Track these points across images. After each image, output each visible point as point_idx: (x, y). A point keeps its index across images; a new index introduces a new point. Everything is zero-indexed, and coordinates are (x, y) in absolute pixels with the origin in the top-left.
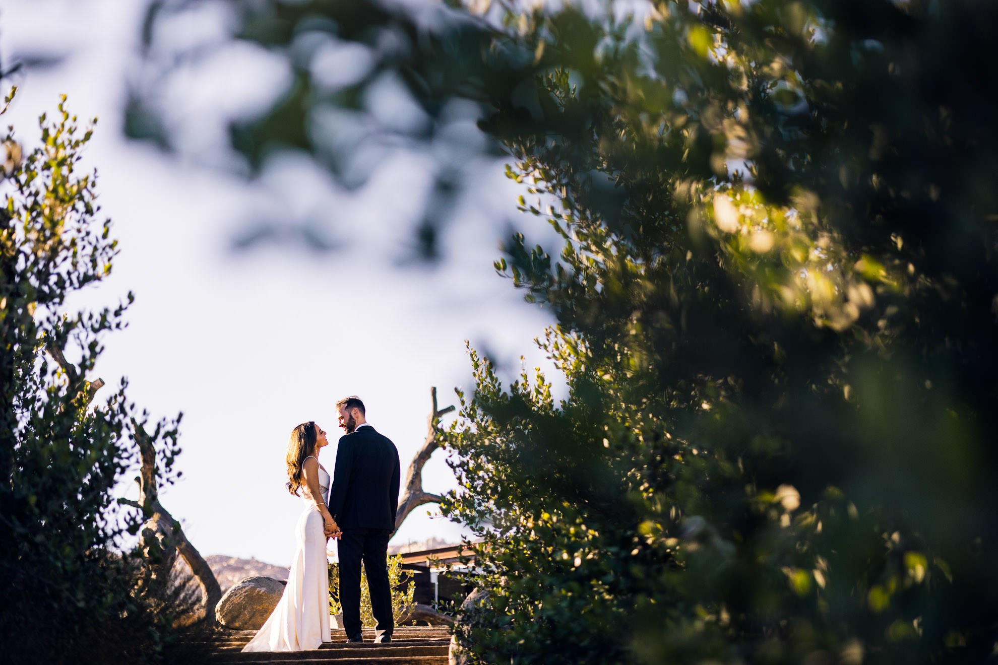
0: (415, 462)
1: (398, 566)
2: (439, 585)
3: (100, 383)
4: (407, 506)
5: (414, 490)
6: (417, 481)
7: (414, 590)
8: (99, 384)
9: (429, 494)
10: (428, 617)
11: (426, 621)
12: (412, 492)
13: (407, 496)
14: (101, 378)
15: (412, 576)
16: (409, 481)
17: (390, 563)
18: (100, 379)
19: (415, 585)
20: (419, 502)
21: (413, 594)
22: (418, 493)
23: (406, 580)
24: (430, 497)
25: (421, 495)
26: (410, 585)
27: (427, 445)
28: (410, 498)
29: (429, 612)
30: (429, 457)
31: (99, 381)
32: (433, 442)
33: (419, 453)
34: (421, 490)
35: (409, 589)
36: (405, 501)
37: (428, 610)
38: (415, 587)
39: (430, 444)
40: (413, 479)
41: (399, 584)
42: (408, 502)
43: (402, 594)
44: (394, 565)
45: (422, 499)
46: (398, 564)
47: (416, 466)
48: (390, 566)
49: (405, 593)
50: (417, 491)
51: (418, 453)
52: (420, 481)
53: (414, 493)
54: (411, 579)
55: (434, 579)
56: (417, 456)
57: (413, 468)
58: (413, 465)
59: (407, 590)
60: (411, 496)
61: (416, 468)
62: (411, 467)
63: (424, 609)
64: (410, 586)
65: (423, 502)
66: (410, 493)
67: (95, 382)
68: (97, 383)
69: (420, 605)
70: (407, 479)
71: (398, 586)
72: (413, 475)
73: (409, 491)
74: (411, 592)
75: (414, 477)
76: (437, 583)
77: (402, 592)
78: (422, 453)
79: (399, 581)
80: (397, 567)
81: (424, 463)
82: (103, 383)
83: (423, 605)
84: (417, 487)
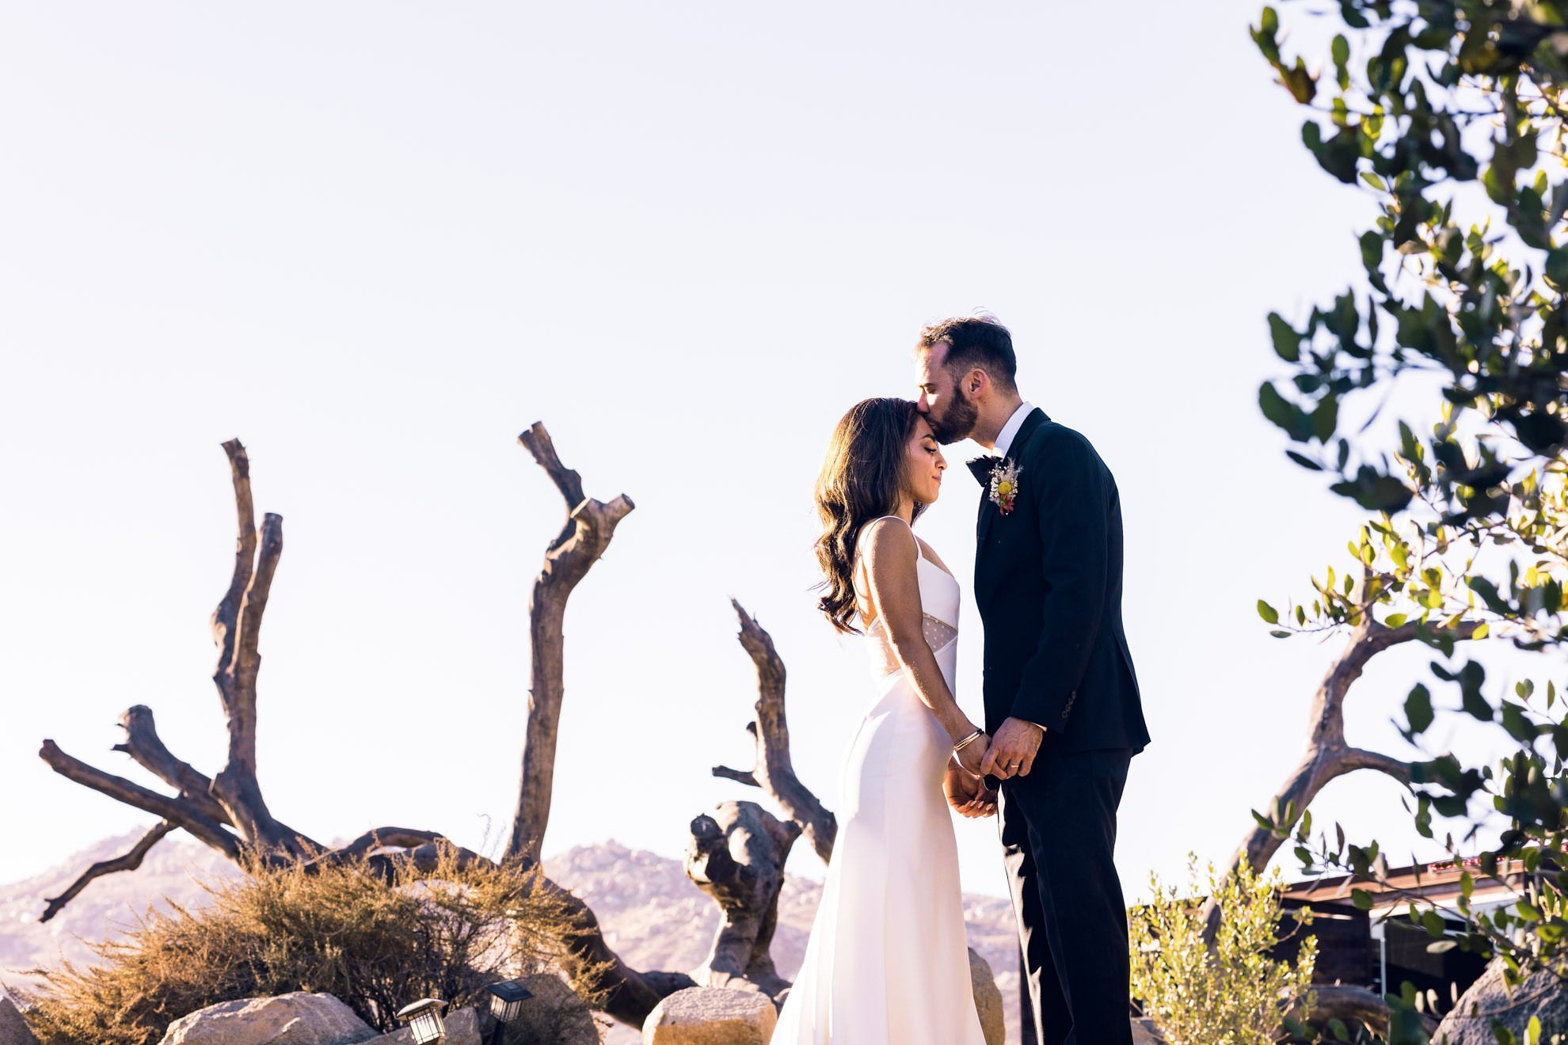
0: (1327, 683)
1: (1273, 898)
2: (1387, 944)
3: (625, 505)
4: (1313, 776)
5: (1326, 742)
6: (1333, 723)
7: (1313, 957)
8: (621, 506)
9: (1360, 750)
10: (1364, 1012)
11: (1362, 1020)
12: (1323, 746)
13: (1313, 754)
14: (627, 494)
15: (1309, 922)
16: (1315, 723)
17: (1253, 891)
18: (624, 496)
19: (1317, 947)
20: (1339, 768)
21: (1312, 969)
22: (1335, 748)
23: (1294, 933)
24: (1361, 757)
25: (1342, 752)
26: (1306, 945)
27: (1352, 646)
28: (1319, 760)
29: (1365, 1002)
30: (1359, 673)
31: (622, 501)
32: (1366, 639)
33: (1337, 664)
34: (1341, 742)
35: (1303, 956)
36: (1307, 764)
37: (1363, 996)
38: (1318, 952)
39: (1359, 645)
40: (1324, 718)
41: (1275, 941)
42: (1315, 769)
43: (1284, 967)
44: (1263, 895)
45: (1344, 761)
46: (1272, 893)
47: (1330, 692)
48: (1253, 897)
49: (1293, 965)
50: (1333, 744)
51: (1333, 663)
52: (1340, 723)
53: (1327, 749)
54: (1306, 931)
55: (1377, 932)
56: (1332, 672)
57: (1323, 697)
58: (1324, 690)
59: (1296, 958)
60: (1321, 754)
61: (1330, 696)
62: (1319, 694)
63: (1354, 995)
64: (1305, 949)
65: (1346, 768)
66: (1318, 748)
67: (613, 501)
68: (617, 506)
69: (1345, 985)
70: (1312, 719)
71: (1272, 947)
72: (1325, 711)
73: (1315, 746)
74: (1307, 963)
75: (1326, 715)
76: (1383, 940)
77: (1286, 962)
78: (1342, 663)
79: (1275, 935)
80: (1271, 901)
81: (1348, 686)
82: (631, 506)
83: (1351, 986)
84: (1332, 736)
